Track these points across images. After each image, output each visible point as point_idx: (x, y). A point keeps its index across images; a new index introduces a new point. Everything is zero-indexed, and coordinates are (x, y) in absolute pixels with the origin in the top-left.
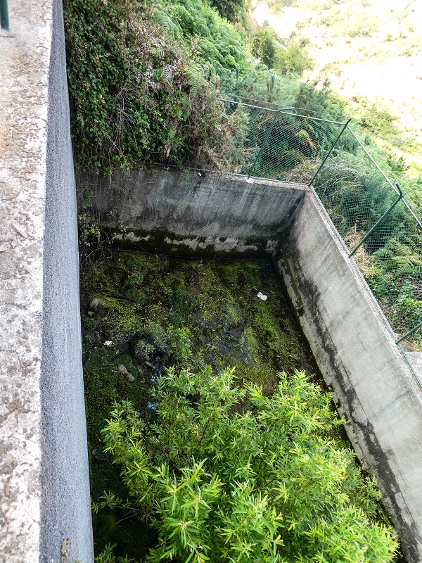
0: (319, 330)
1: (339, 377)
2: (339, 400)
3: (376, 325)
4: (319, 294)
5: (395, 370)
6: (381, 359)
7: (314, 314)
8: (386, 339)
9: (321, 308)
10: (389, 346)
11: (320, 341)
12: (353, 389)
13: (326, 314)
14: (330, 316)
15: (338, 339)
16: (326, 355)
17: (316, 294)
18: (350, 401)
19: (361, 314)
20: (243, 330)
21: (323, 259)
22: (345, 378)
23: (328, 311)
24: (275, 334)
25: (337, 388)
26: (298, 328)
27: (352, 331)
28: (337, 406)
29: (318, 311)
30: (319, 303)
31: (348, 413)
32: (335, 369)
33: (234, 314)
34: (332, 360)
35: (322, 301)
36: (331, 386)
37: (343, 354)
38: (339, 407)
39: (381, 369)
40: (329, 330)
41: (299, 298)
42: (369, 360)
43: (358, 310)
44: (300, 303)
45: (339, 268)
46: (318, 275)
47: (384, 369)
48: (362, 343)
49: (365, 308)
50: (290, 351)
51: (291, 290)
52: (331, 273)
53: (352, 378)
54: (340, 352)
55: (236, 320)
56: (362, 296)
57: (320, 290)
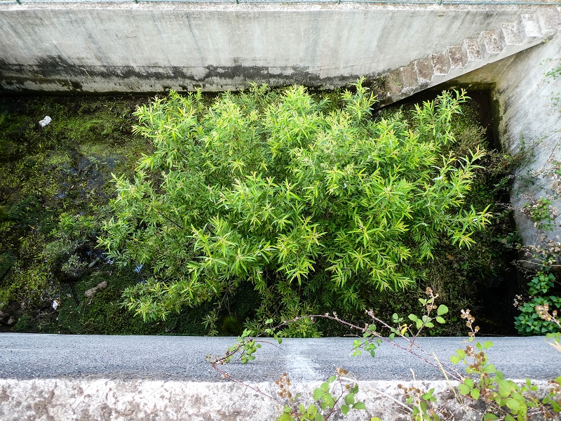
0: (103, 75)
1: (158, 76)
2: (180, 86)
3: (112, 14)
4: (60, 57)
5: (163, 18)
6: (149, 26)
7: (83, 73)
8: (130, 11)
9: (77, 62)
10: (137, 11)
11: (116, 79)
12: (174, 67)
13: (86, 60)
14: (89, 56)
15: (118, 59)
16: (133, 79)
17: (58, 60)
18: (184, 76)
19: (95, 23)
20: (82, 155)
21: (13, 34)
22: (161, 70)
23: (83, 56)
24: (96, 123)
25: (168, 82)
26: (95, 96)
27: (113, 41)
28: (185, 90)
29: (80, 66)
30: (70, 62)
31: (194, 83)
32: (148, 76)
33: (59, 160)
34: (139, 75)
35: (69, 58)
36: (165, 88)
37: (135, 61)
38: (187, 89)
39: (159, 32)
40: (105, 64)
41: (60, 81)
42: (147, 38)
43: (90, 24)
44: (65, 83)
45: (31, 21)
46: (34, 49)
47: (160, 28)
48: (127, 37)
49: (89, 15)
50: (119, 114)
51: (46, 87)
52: (35, 33)
53: (162, 63)
54: (132, 64)
55: (67, 158)
56: (73, 12)
57: (54, 54)
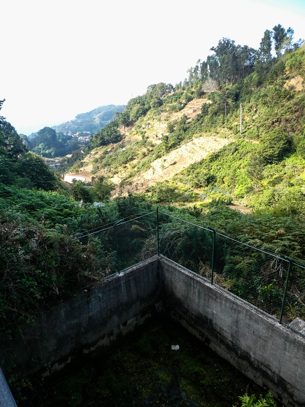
0: (227, 346)
1: (265, 375)
2: (277, 393)
3: (259, 319)
4: (211, 320)
5: (294, 343)
6: (280, 341)
7: (217, 337)
8: (273, 325)
9: (218, 329)
10: (277, 328)
11: (234, 355)
12: (281, 377)
13: (224, 332)
14: (228, 331)
15: (245, 343)
16: (244, 363)
17: (209, 321)
18: (285, 389)
19: (245, 318)
21: (197, 295)
22: (269, 372)
23: (224, 328)
24: (201, 371)
25: (270, 384)
26: (214, 354)
27: (249, 333)
28: (279, 400)
29: (218, 332)
30: (214, 326)
31: (291, 400)
32: (257, 369)
33: (164, 376)
34: (251, 364)
35: (216, 324)
36: (264, 385)
37: (255, 354)
38: (281, 400)
39: (285, 349)
40: (234, 342)
41: (200, 332)
42: (274, 347)
43: (242, 316)
44: (202, 335)
45: (211, 295)
46: (201, 308)
47: (287, 347)
48: (260, 337)
49: (245, 312)
50: (220, 378)
51: (190, 329)
52: (208, 301)
53: (273, 368)
54: (251, 354)
55: (169, 379)
56: (237, 305)
57: (209, 317)
